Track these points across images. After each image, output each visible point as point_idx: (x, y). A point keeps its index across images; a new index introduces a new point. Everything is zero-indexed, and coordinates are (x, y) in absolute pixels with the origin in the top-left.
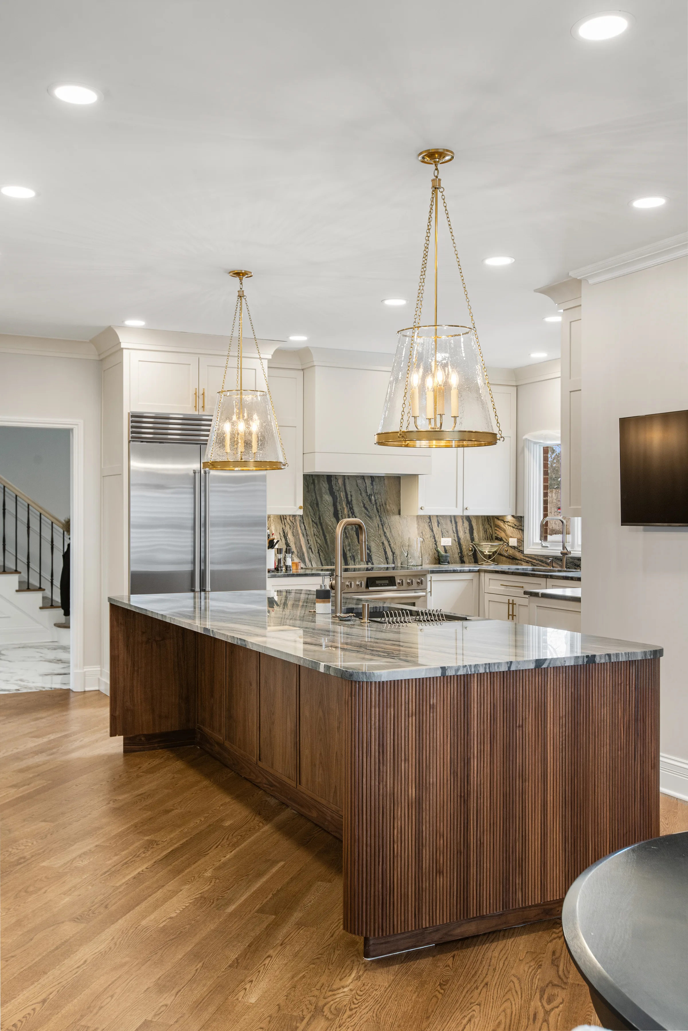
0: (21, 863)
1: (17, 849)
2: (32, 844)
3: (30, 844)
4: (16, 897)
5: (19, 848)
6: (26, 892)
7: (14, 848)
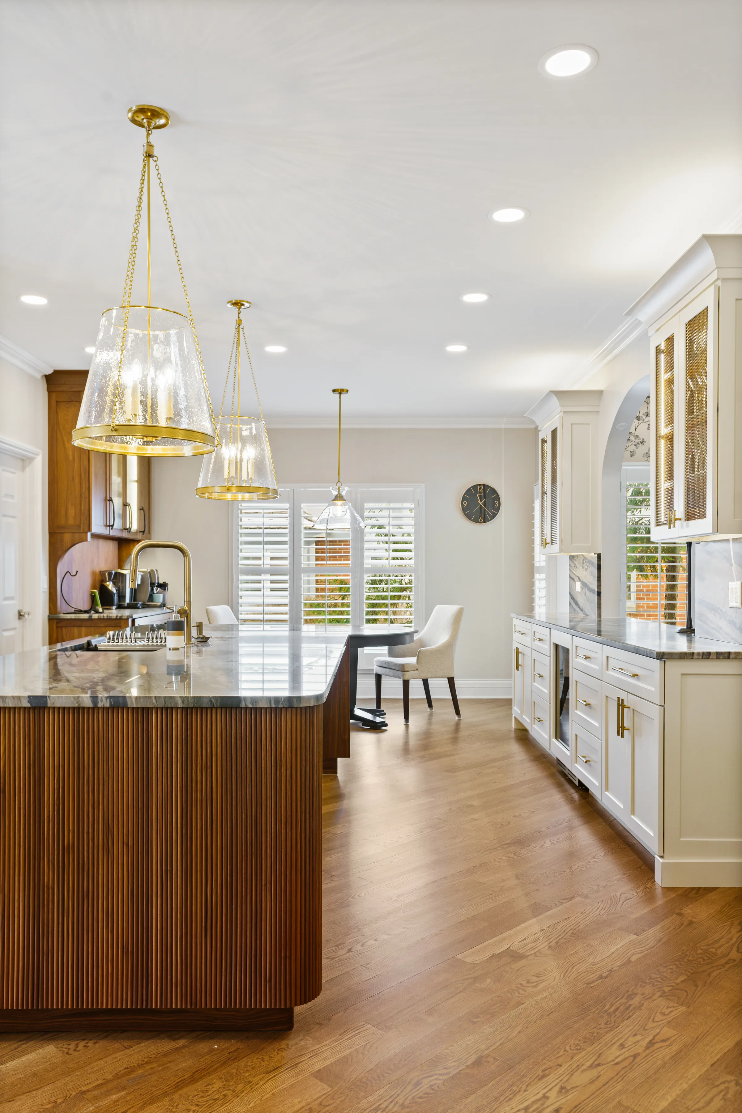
0: (506, 844)
1: (509, 857)
2: (495, 860)
3: (497, 860)
4: (509, 823)
5: (507, 858)
6: (502, 825)
7: (511, 859)
